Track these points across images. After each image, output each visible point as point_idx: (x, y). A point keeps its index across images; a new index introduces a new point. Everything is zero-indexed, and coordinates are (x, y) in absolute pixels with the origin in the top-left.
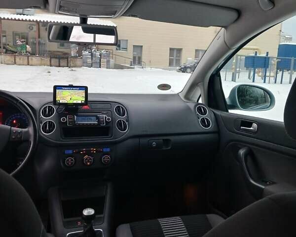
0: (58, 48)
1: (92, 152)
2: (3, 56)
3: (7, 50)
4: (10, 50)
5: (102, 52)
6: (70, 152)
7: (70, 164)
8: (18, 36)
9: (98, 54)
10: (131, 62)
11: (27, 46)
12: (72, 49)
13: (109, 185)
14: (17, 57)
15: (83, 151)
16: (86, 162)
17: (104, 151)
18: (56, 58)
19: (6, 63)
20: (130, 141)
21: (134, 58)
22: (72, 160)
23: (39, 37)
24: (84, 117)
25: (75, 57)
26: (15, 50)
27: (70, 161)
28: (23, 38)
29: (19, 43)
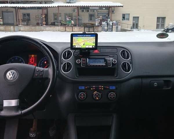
0: (89, 21)
1: (100, 89)
2: (59, 27)
3: (61, 24)
4: (63, 24)
5: (114, 22)
6: (83, 88)
7: (82, 98)
8: (67, 16)
9: (111, 23)
10: (131, 27)
11: (72, 21)
12: (96, 21)
13: (115, 116)
14: (66, 27)
15: (93, 88)
16: (95, 97)
17: (110, 88)
18: (87, 27)
19: (61, 31)
20: (133, 81)
21: (133, 24)
22: (84, 95)
23: (78, 16)
24: (95, 60)
25: (98, 26)
26: (66, 24)
27: (82, 95)
28: (70, 17)
29: (68, 19)
